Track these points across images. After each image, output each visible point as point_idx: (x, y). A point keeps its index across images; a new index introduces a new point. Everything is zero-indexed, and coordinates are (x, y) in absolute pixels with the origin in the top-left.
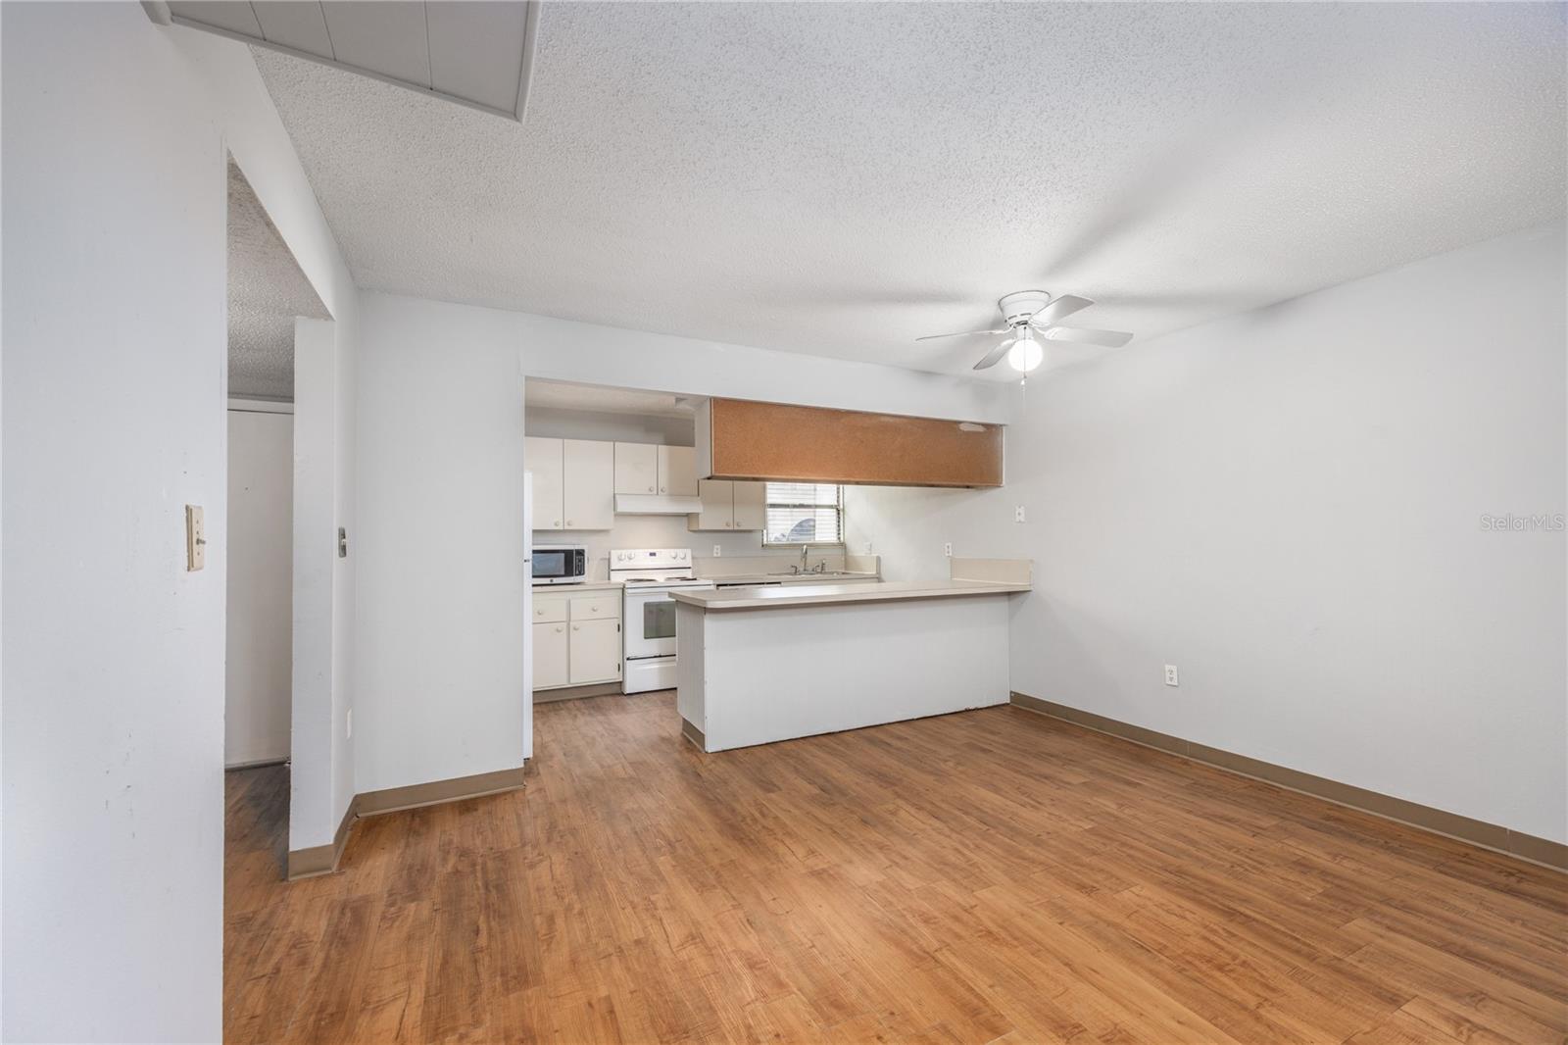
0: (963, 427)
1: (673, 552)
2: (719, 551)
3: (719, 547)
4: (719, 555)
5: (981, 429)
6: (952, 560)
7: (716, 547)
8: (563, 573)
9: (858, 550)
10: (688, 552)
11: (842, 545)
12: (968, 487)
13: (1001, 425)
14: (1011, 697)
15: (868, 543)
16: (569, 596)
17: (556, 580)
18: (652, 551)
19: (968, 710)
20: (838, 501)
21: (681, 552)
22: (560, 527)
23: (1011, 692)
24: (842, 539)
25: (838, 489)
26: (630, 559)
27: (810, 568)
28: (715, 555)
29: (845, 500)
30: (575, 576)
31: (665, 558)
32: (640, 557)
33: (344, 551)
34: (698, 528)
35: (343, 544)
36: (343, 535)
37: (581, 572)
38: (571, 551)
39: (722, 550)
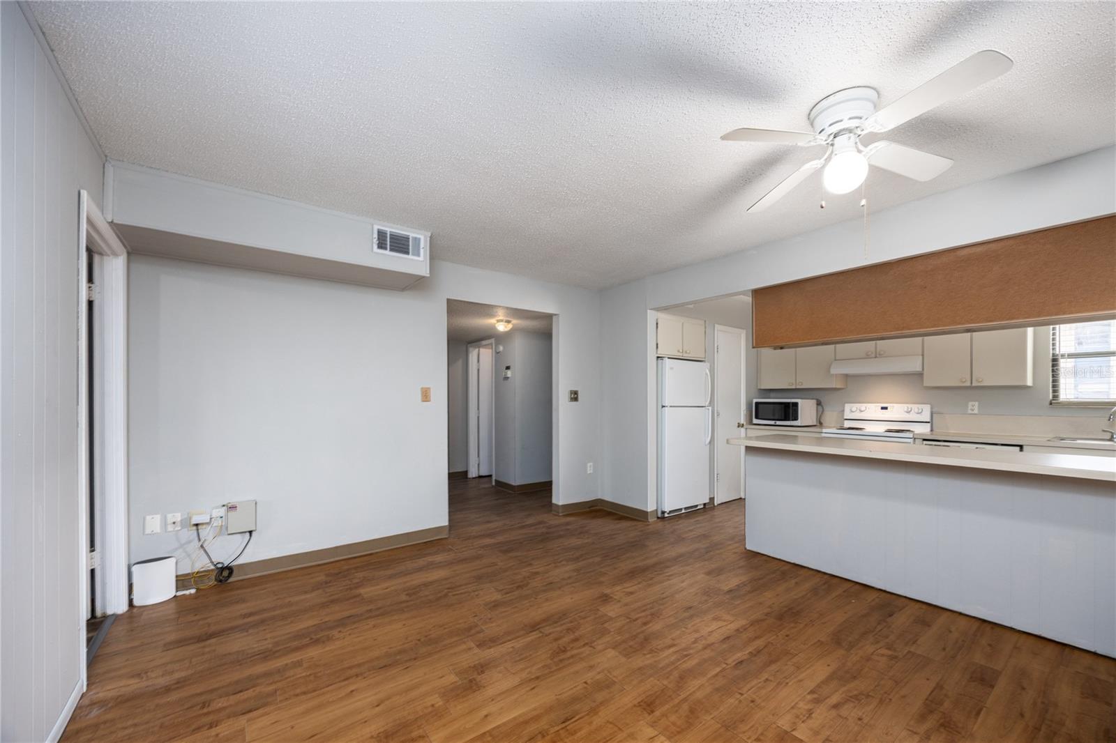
1: (905, 407)
2: (976, 408)
4: (976, 411)
7: (970, 403)
8: (783, 418)
10: (924, 407)
18: (886, 406)
21: (915, 407)
22: (794, 387)
26: (862, 412)
28: (970, 412)
30: (789, 420)
31: (897, 411)
32: (871, 410)
33: (576, 399)
34: (925, 385)
35: (574, 396)
36: (576, 393)
37: (796, 418)
38: (789, 403)
39: (979, 406)
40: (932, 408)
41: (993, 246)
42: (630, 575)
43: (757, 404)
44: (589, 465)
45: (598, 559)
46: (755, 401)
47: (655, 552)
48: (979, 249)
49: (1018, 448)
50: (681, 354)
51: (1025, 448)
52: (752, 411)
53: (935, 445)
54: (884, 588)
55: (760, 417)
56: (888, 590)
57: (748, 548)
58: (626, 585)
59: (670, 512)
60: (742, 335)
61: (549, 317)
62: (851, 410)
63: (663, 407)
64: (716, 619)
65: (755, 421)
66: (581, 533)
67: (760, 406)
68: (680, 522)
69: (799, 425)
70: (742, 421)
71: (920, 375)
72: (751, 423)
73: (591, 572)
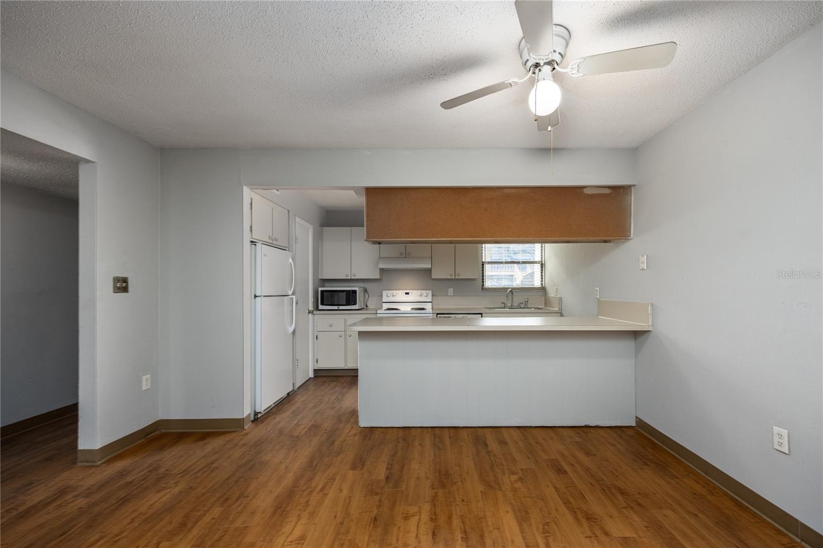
0: (586, 191)
1: (419, 292)
2: (452, 292)
3: (452, 289)
4: (452, 294)
5: (607, 191)
6: (599, 302)
7: (450, 289)
8: (345, 303)
9: (552, 293)
10: (430, 292)
11: (543, 289)
12: (606, 242)
13: (630, 186)
14: (636, 421)
15: (556, 288)
16: (346, 317)
17: (341, 307)
18: (407, 291)
19: (586, 427)
20: (542, 258)
21: (424, 292)
22: (349, 278)
23: (637, 417)
24: (544, 285)
25: (542, 247)
26: (394, 296)
27: (515, 304)
28: (449, 295)
29: (546, 258)
30: (350, 305)
31: (415, 296)
32: (400, 295)
33: (125, 289)
34: (433, 278)
35: (122, 285)
36: (125, 280)
37: (355, 303)
38: (349, 291)
39: (454, 291)
40: (432, 293)
41: (521, 191)
42: (279, 511)
43: (322, 292)
44: (144, 378)
45: (217, 511)
46: (320, 289)
47: (283, 466)
48: (513, 191)
49: (480, 315)
50: (271, 242)
51: (483, 314)
52: (318, 299)
53: (444, 317)
54: (466, 426)
55: (325, 303)
56: (469, 426)
57: (362, 426)
58: (287, 529)
59: (264, 410)
60: (310, 230)
61: (74, 162)
62: (387, 296)
63: (255, 296)
64: (406, 518)
65: (321, 307)
66: (159, 480)
67: (325, 293)
68: (278, 419)
69: (357, 308)
70: (311, 308)
71: (429, 271)
72: (317, 309)
73: (221, 537)
